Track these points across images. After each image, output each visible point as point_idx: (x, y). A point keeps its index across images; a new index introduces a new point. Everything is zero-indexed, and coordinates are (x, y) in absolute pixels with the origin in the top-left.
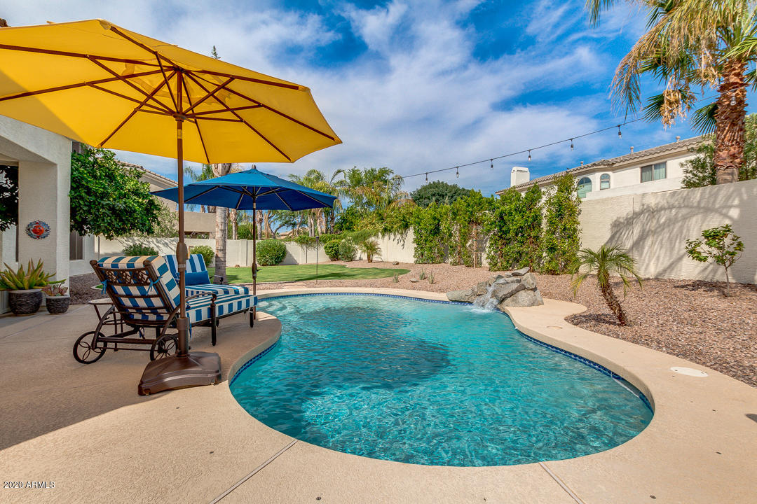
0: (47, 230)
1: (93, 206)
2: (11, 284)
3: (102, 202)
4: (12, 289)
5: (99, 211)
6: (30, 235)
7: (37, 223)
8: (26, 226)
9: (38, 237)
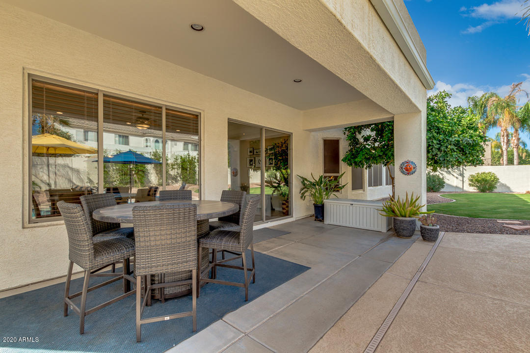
0: (414, 168)
1: (442, 144)
2: (397, 212)
3: (451, 139)
4: (397, 216)
5: (447, 147)
6: (403, 172)
7: (407, 162)
8: (400, 165)
9: (408, 173)
